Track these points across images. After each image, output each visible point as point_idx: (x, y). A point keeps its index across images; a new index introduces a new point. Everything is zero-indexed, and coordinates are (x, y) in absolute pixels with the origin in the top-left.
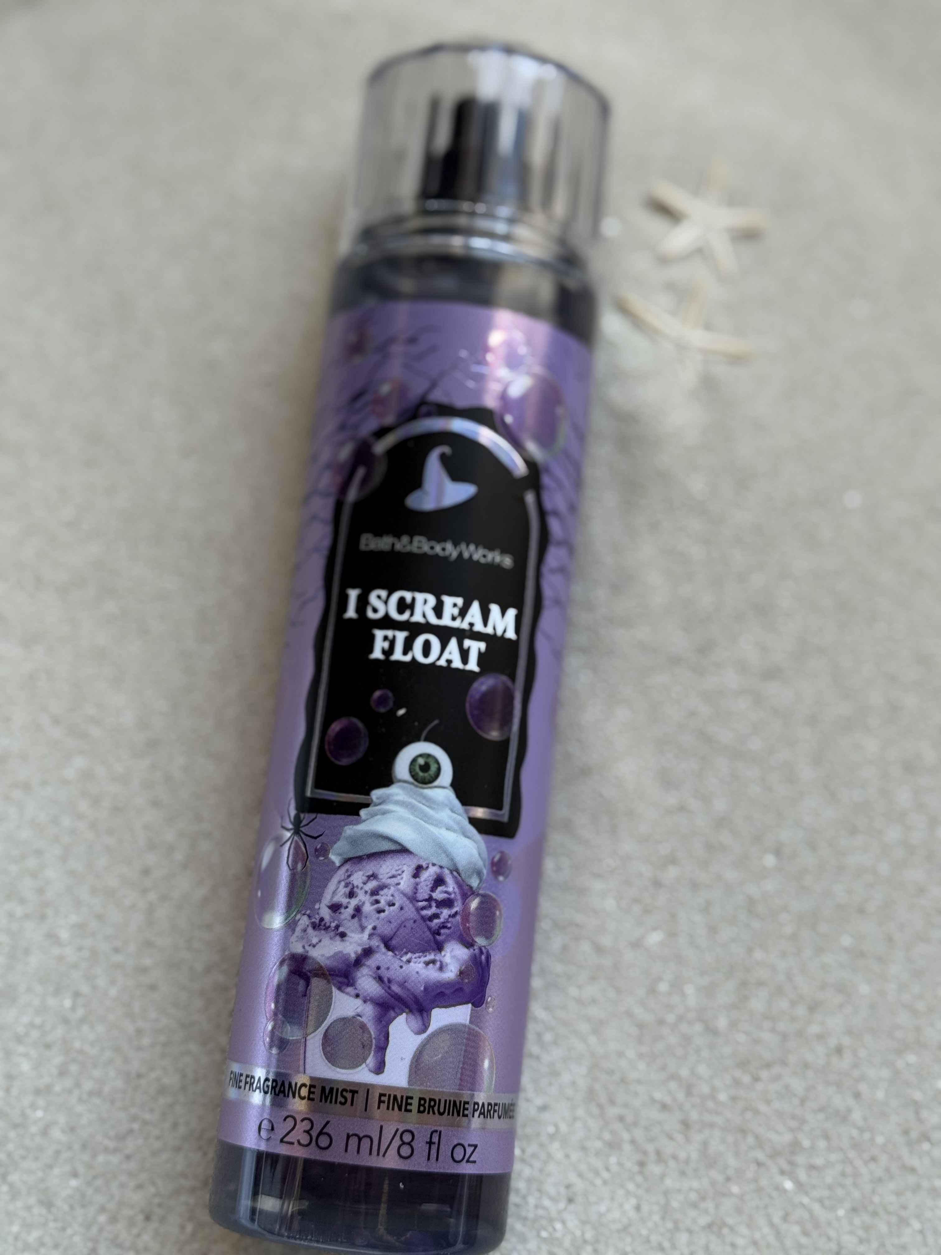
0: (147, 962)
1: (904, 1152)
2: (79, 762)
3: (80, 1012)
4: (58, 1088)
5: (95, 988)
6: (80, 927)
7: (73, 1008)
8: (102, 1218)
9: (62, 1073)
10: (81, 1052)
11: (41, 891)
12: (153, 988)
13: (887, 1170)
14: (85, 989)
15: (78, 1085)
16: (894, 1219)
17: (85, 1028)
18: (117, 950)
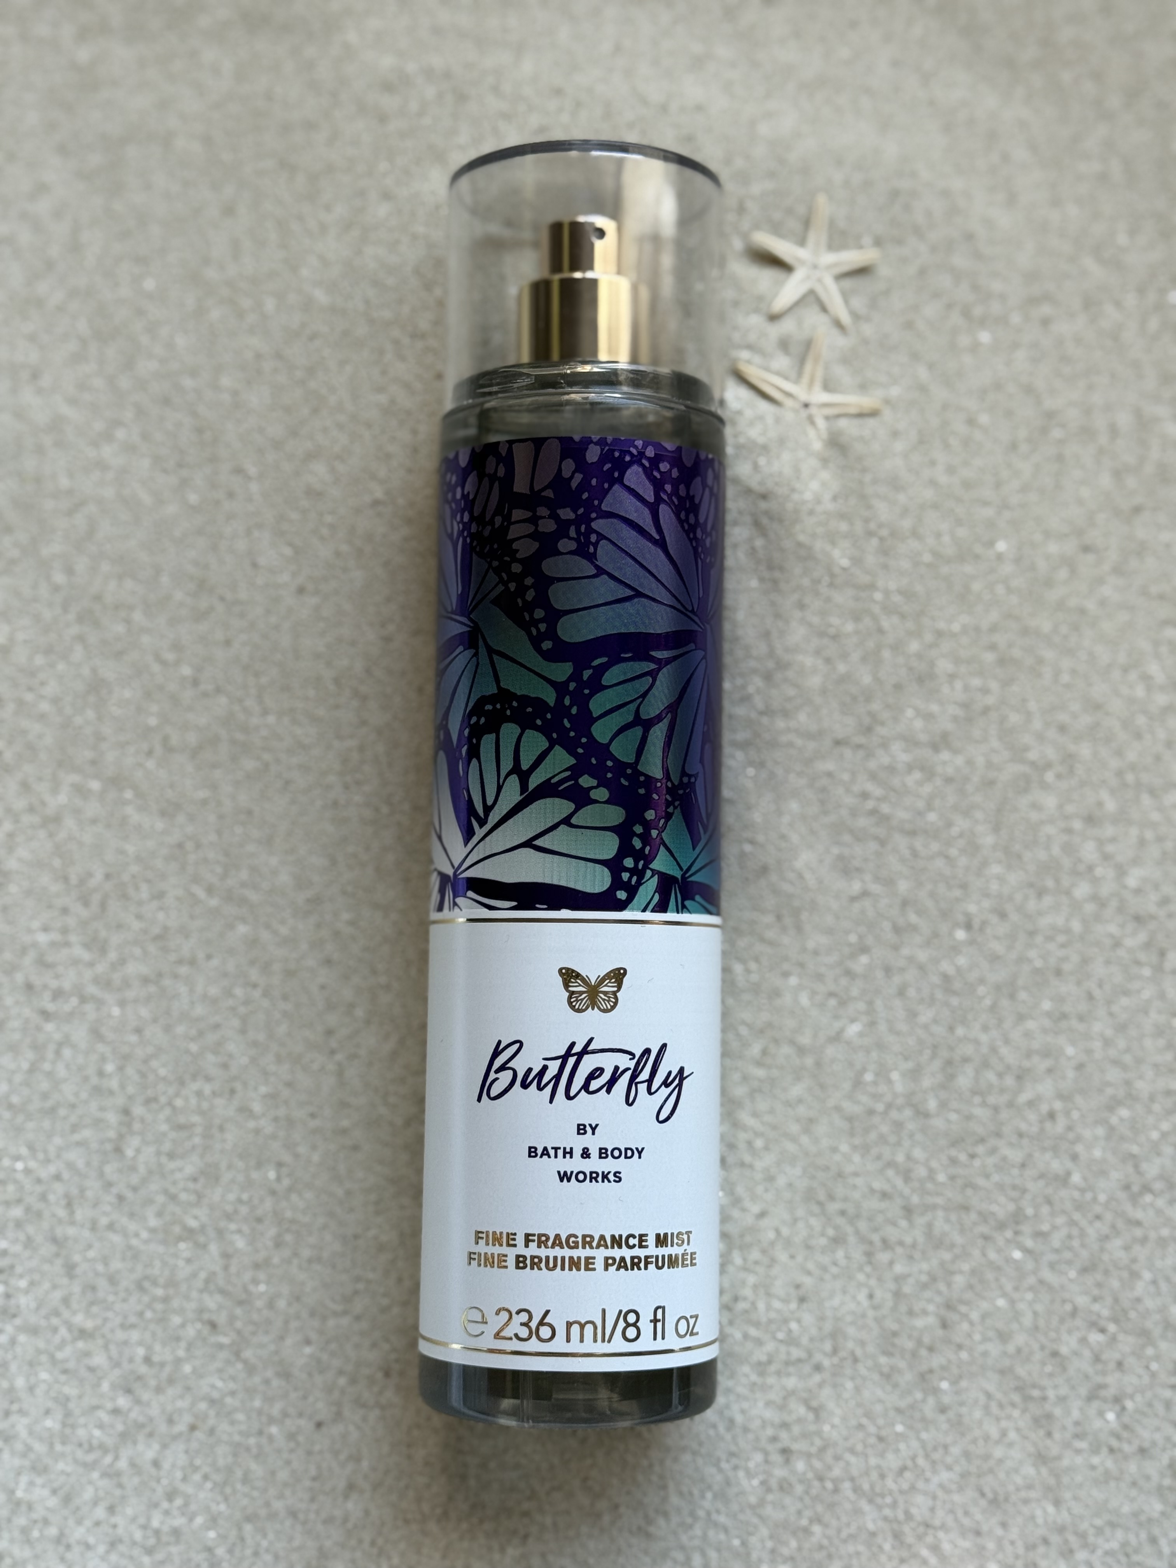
0: (345, 1123)
1: (1128, 1208)
2: (242, 929)
3: (286, 1182)
4: (276, 1260)
5: (297, 1156)
6: (272, 1096)
7: (279, 1179)
8: (342, 1381)
9: (278, 1244)
10: (293, 1221)
11: (225, 1066)
12: (356, 1148)
13: (1113, 1227)
14: (287, 1158)
15: (296, 1254)
16: (1125, 1274)
17: (294, 1197)
18: (313, 1116)
